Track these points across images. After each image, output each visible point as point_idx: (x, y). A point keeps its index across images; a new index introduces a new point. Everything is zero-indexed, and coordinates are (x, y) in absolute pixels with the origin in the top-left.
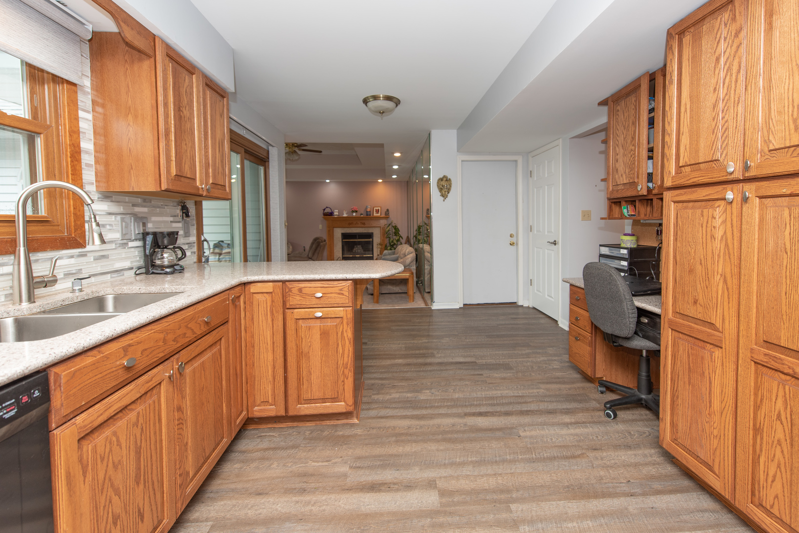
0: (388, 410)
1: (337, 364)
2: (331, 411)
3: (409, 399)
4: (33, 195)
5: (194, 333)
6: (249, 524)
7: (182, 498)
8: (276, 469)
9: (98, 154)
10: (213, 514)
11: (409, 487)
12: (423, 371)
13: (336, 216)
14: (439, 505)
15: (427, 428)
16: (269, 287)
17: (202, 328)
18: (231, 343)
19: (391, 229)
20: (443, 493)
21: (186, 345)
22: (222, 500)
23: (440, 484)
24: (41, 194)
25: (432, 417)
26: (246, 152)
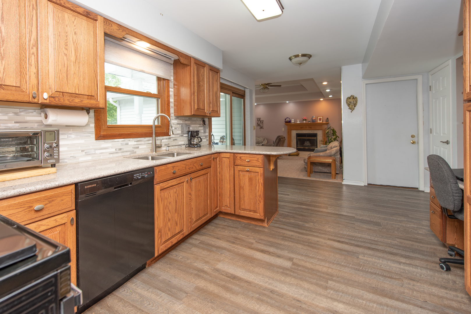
0: (285, 226)
1: (256, 195)
2: (253, 217)
3: (299, 224)
4: (158, 117)
5: (196, 168)
6: (211, 246)
7: (191, 227)
8: (226, 233)
9: (175, 103)
10: (201, 239)
11: (279, 256)
12: (315, 214)
13: (293, 123)
14: (290, 267)
15: (302, 238)
16: (228, 155)
17: (199, 167)
18: (212, 176)
19: (330, 131)
20: (294, 264)
21: (193, 172)
22: (205, 236)
23: (295, 260)
24: (159, 117)
25: (307, 235)
26: (233, 93)
